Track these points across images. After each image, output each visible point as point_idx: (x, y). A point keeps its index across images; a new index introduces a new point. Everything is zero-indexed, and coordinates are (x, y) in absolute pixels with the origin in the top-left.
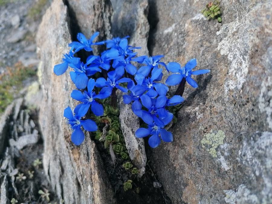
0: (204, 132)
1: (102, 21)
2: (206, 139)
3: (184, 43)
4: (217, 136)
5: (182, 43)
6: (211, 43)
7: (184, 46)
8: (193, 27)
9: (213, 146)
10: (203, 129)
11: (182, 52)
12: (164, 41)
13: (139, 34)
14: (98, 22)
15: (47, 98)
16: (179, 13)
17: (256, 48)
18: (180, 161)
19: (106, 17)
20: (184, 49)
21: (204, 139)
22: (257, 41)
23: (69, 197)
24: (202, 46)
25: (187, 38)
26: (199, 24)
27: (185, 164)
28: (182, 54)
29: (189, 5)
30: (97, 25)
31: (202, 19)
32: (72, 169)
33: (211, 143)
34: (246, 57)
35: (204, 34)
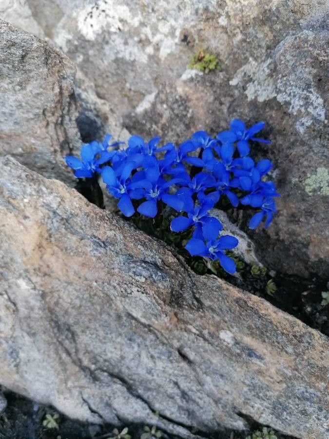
0: (301, 182)
1: (63, 128)
2: (310, 185)
3: (188, 112)
4: (319, 175)
5: (184, 113)
6: (232, 96)
7: (189, 115)
8: (191, 88)
9: (322, 185)
10: (297, 179)
11: (189, 123)
12: (146, 122)
13: (115, 127)
14: (57, 134)
15: (13, 307)
16: (146, 79)
17: (318, 78)
18: (285, 229)
19: (70, 120)
20: (192, 117)
21: (307, 187)
22: (315, 71)
23: (168, 396)
24: (221, 104)
25: (189, 104)
26: (198, 82)
27: (293, 227)
28: (191, 125)
29: (155, 65)
30: (58, 139)
31: (197, 75)
32: (165, 348)
33: (318, 185)
34: (312, 90)
35: (214, 89)
